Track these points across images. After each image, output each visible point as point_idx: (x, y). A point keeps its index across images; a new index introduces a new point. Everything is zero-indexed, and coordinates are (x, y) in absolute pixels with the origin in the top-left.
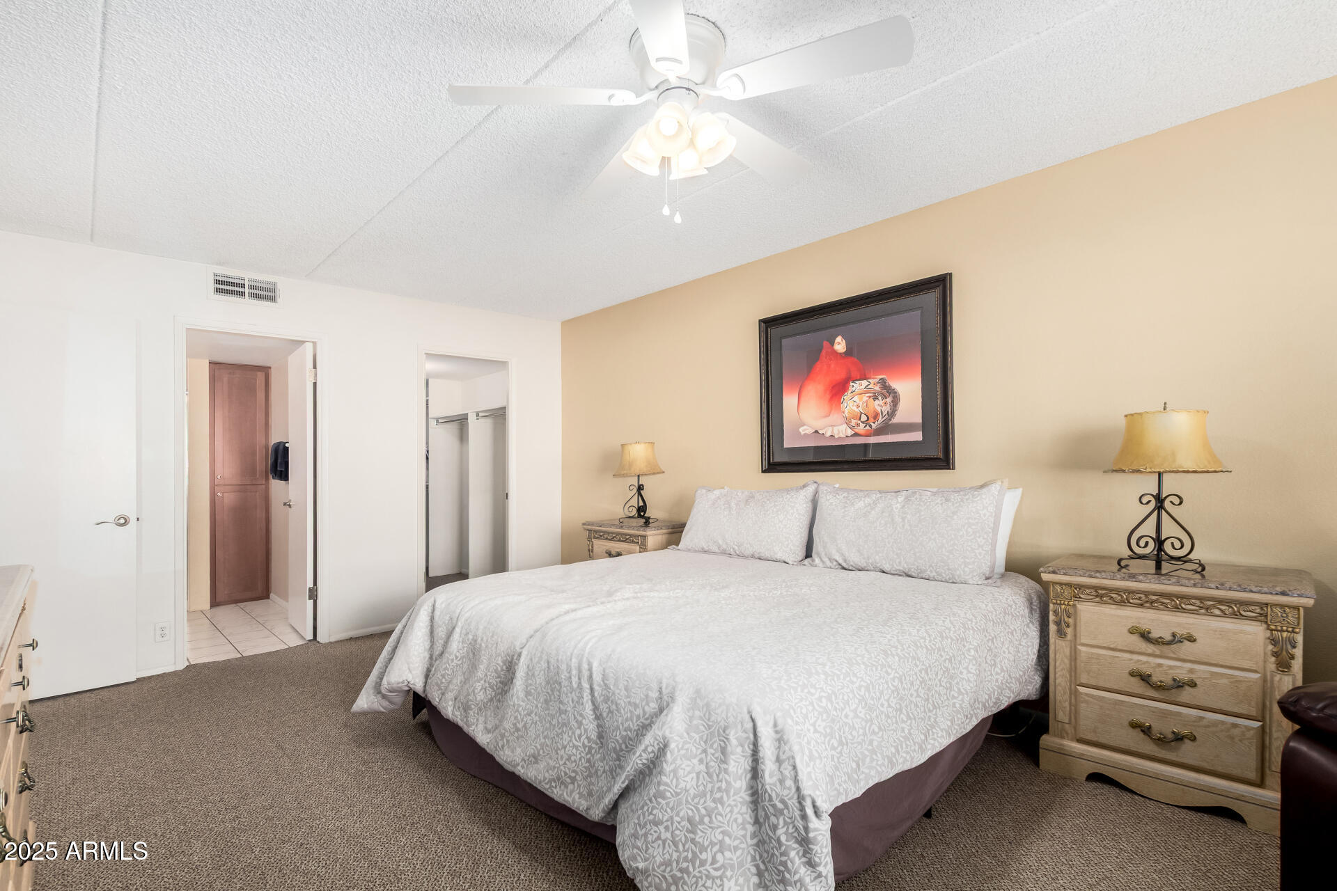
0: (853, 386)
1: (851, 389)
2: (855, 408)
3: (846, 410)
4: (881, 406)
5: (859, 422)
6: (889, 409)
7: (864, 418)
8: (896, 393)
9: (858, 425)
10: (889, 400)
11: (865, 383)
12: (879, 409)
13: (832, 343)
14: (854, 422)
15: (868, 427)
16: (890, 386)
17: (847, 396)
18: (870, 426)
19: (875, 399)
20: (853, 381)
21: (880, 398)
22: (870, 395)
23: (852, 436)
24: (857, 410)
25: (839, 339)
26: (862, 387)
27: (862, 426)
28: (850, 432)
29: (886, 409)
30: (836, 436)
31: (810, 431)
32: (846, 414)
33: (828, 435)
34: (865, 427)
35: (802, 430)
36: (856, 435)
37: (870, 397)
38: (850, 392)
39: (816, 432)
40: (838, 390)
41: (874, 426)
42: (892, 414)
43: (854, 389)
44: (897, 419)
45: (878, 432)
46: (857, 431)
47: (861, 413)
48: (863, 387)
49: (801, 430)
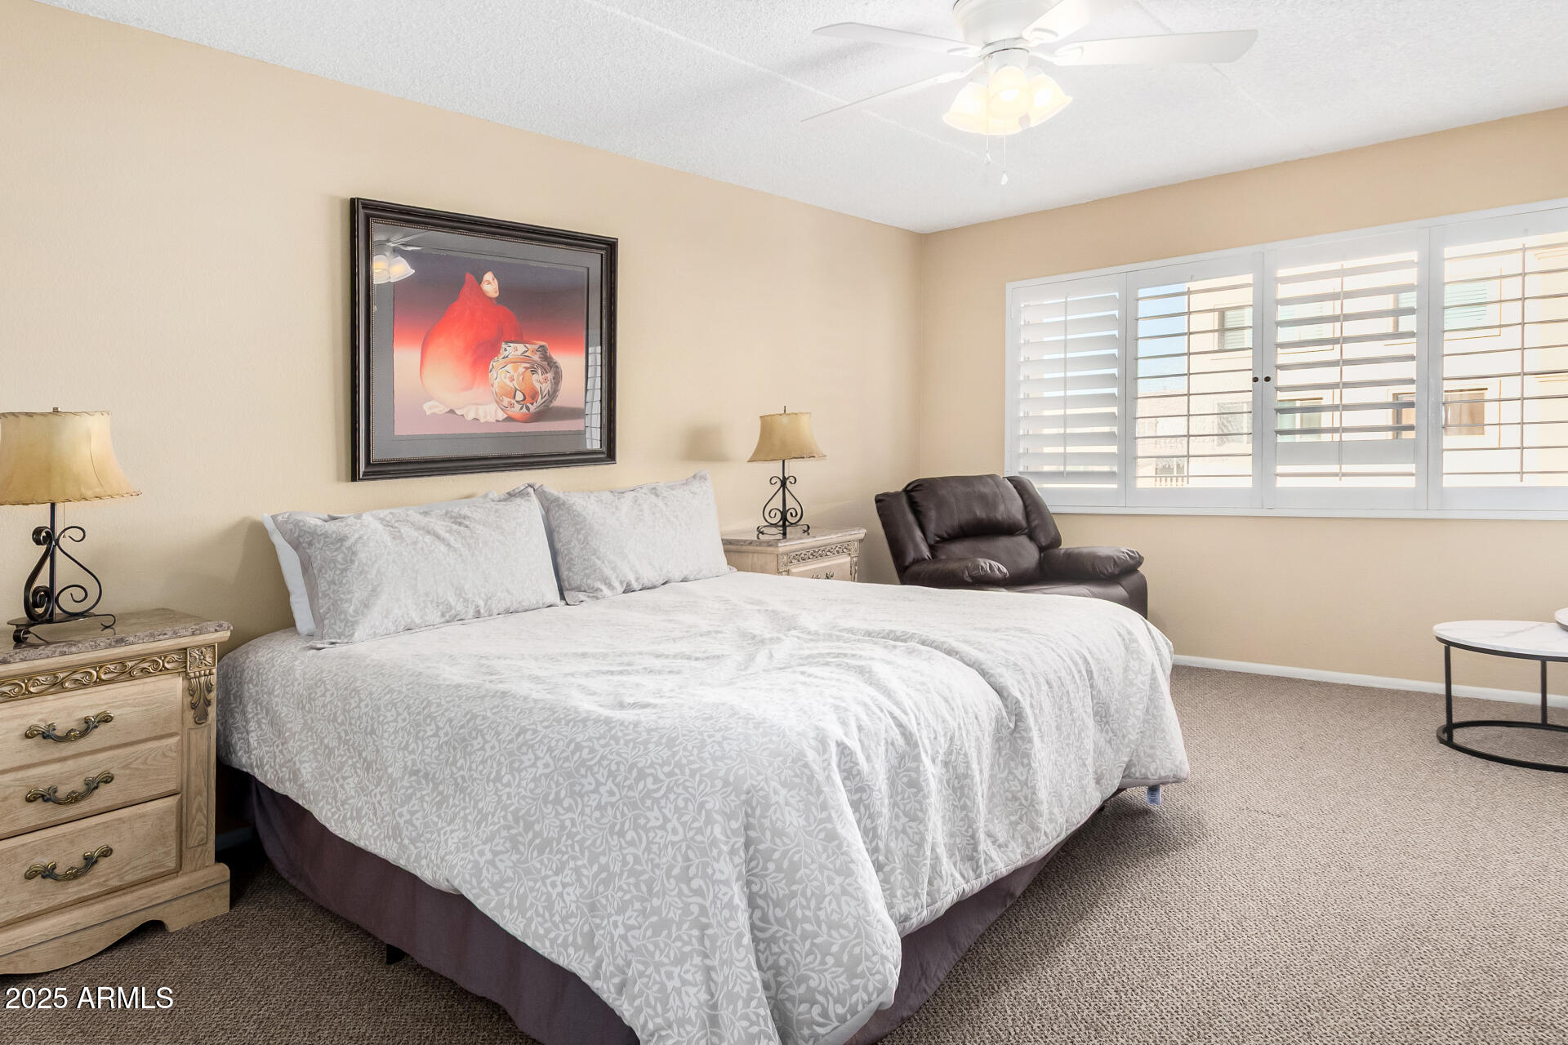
0: (505, 350)
1: (503, 353)
2: (507, 381)
3: (496, 385)
4: (540, 382)
5: (513, 401)
6: (549, 388)
7: (519, 396)
8: (557, 367)
9: (512, 405)
10: (550, 375)
11: (521, 348)
12: (538, 386)
13: (480, 280)
14: (506, 401)
15: (524, 410)
16: (551, 358)
17: (496, 363)
18: (528, 409)
19: (534, 372)
20: (507, 342)
21: (539, 371)
22: (528, 365)
23: (504, 420)
24: (511, 384)
25: (489, 276)
26: (517, 353)
27: (517, 407)
28: (501, 416)
29: (546, 387)
30: (482, 420)
31: (441, 409)
32: (496, 388)
33: (470, 417)
34: (521, 409)
35: (429, 408)
36: (509, 419)
37: (527, 368)
38: (502, 357)
39: (452, 411)
40: (482, 354)
41: (532, 408)
42: (553, 394)
43: (506, 353)
44: (559, 402)
45: (539, 416)
46: (509, 413)
47: (516, 390)
48: (519, 352)
49: (426, 406)
